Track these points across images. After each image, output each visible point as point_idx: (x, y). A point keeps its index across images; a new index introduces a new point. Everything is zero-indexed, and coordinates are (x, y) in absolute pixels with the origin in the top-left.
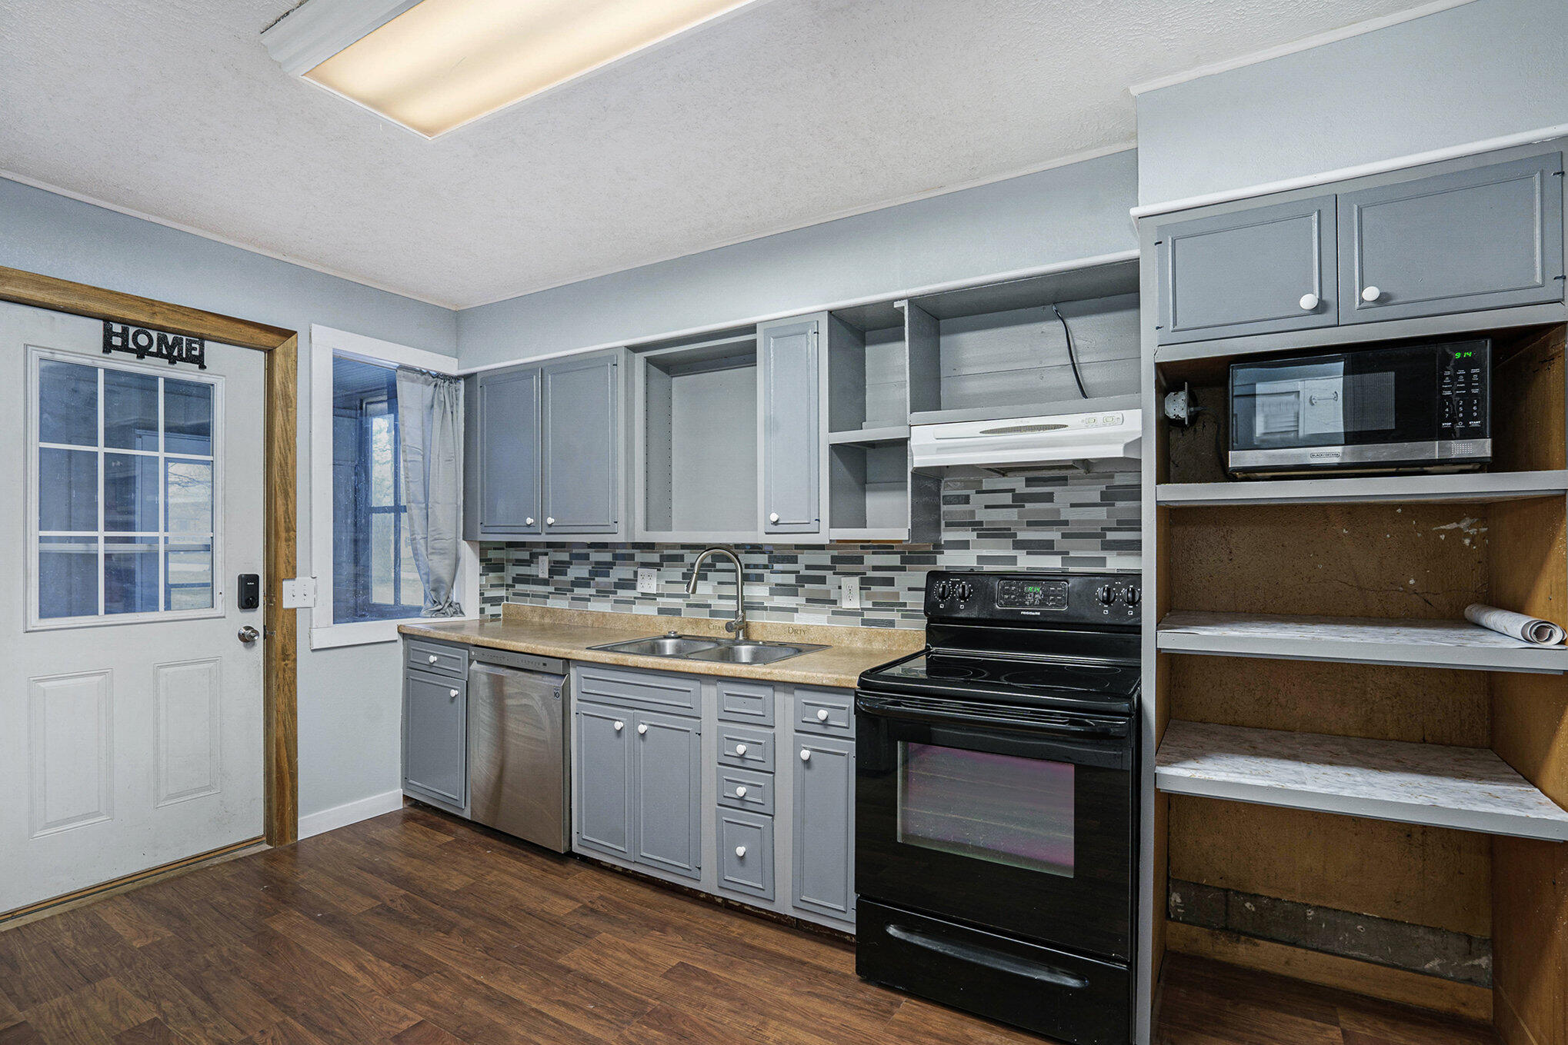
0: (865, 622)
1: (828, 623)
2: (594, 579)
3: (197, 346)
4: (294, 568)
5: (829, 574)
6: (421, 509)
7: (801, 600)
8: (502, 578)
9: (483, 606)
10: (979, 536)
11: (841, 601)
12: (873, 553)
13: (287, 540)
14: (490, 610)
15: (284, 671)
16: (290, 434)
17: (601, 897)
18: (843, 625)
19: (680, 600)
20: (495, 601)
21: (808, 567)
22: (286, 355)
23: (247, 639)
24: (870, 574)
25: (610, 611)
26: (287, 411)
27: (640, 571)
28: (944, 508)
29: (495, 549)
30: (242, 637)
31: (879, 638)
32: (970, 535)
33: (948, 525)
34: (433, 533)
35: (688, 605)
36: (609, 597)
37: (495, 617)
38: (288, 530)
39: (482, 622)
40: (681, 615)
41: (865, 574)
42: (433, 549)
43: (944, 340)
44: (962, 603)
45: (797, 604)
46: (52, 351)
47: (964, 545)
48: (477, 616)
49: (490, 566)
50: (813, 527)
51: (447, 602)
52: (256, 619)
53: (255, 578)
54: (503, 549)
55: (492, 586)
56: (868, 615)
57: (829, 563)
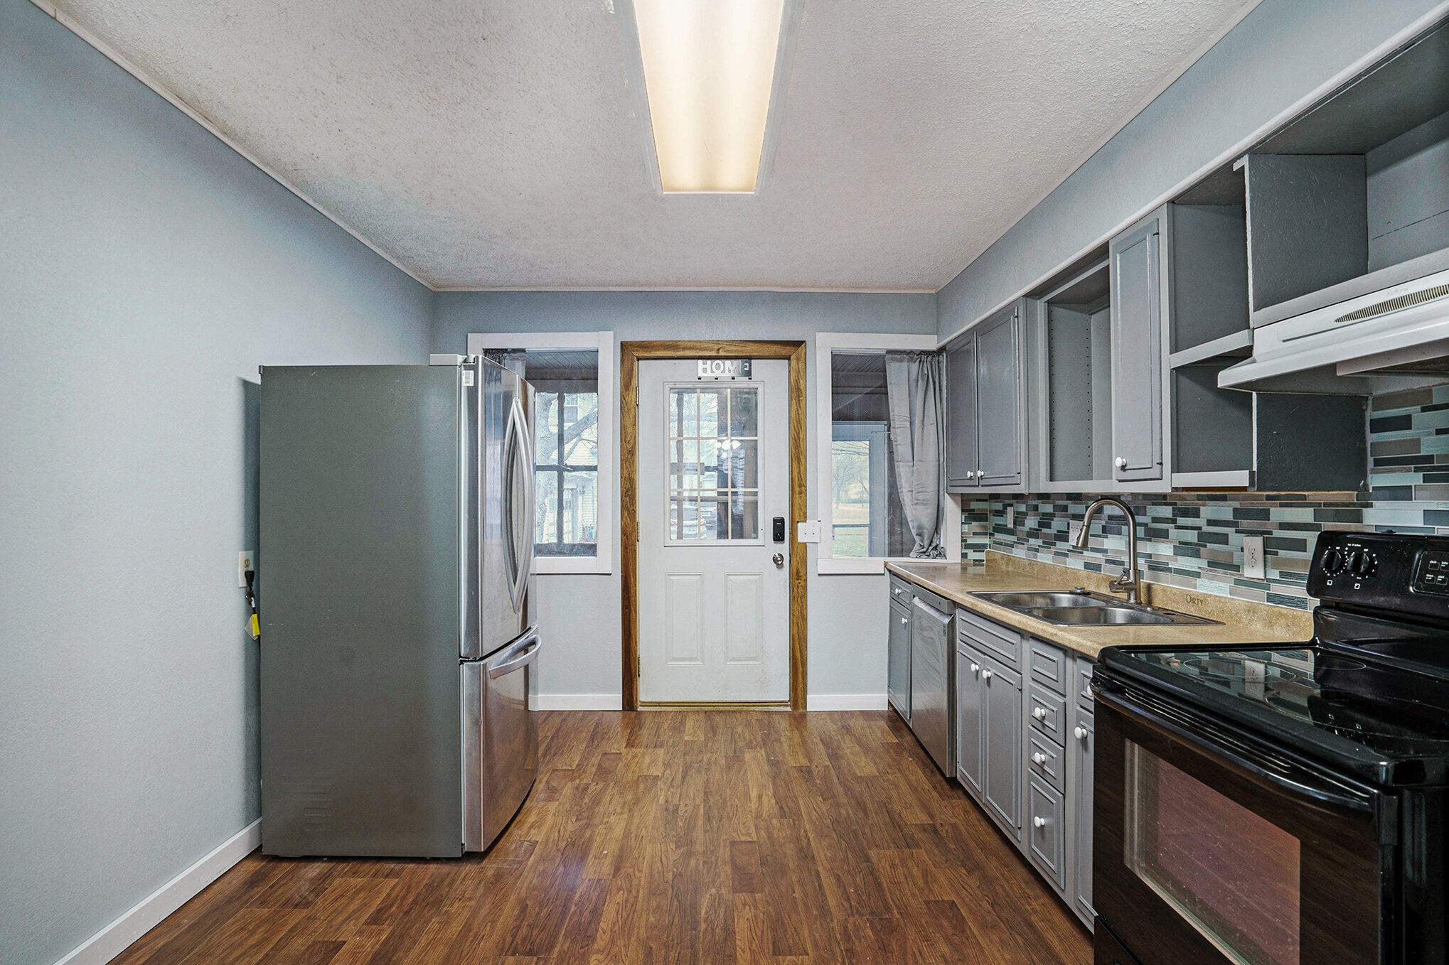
0: (1271, 598)
1: (1231, 595)
2: (1041, 530)
3: (747, 364)
4: (805, 513)
5: (1230, 531)
6: (909, 466)
7: (1203, 563)
8: (985, 527)
9: (965, 551)
10: (1426, 480)
11: (1243, 568)
12: (1282, 505)
13: (800, 493)
14: (972, 555)
15: (798, 587)
16: (801, 416)
17: (954, 826)
18: (1244, 599)
19: (1099, 555)
20: (978, 548)
21: (1211, 523)
22: (798, 359)
23: (778, 561)
24: (1278, 533)
25: (1051, 563)
26: (799, 400)
27: (1072, 522)
28: (1371, 438)
29: (978, 500)
30: (775, 560)
31: (1282, 621)
32: (1413, 479)
33: (1378, 462)
34: (917, 487)
35: (1107, 561)
36: (1050, 548)
37: (978, 562)
38: (800, 486)
39: (964, 568)
40: (1100, 570)
41: (1270, 533)
42: (917, 500)
43: (1371, 181)
44: (1358, 581)
45: (1199, 568)
46: (675, 383)
47: (1402, 493)
48: (959, 559)
49: (971, 515)
50: (1155, 473)
51: (930, 545)
52: (784, 548)
53: (782, 520)
54: (987, 501)
55: (974, 534)
56: (1276, 589)
57: (1230, 517)
